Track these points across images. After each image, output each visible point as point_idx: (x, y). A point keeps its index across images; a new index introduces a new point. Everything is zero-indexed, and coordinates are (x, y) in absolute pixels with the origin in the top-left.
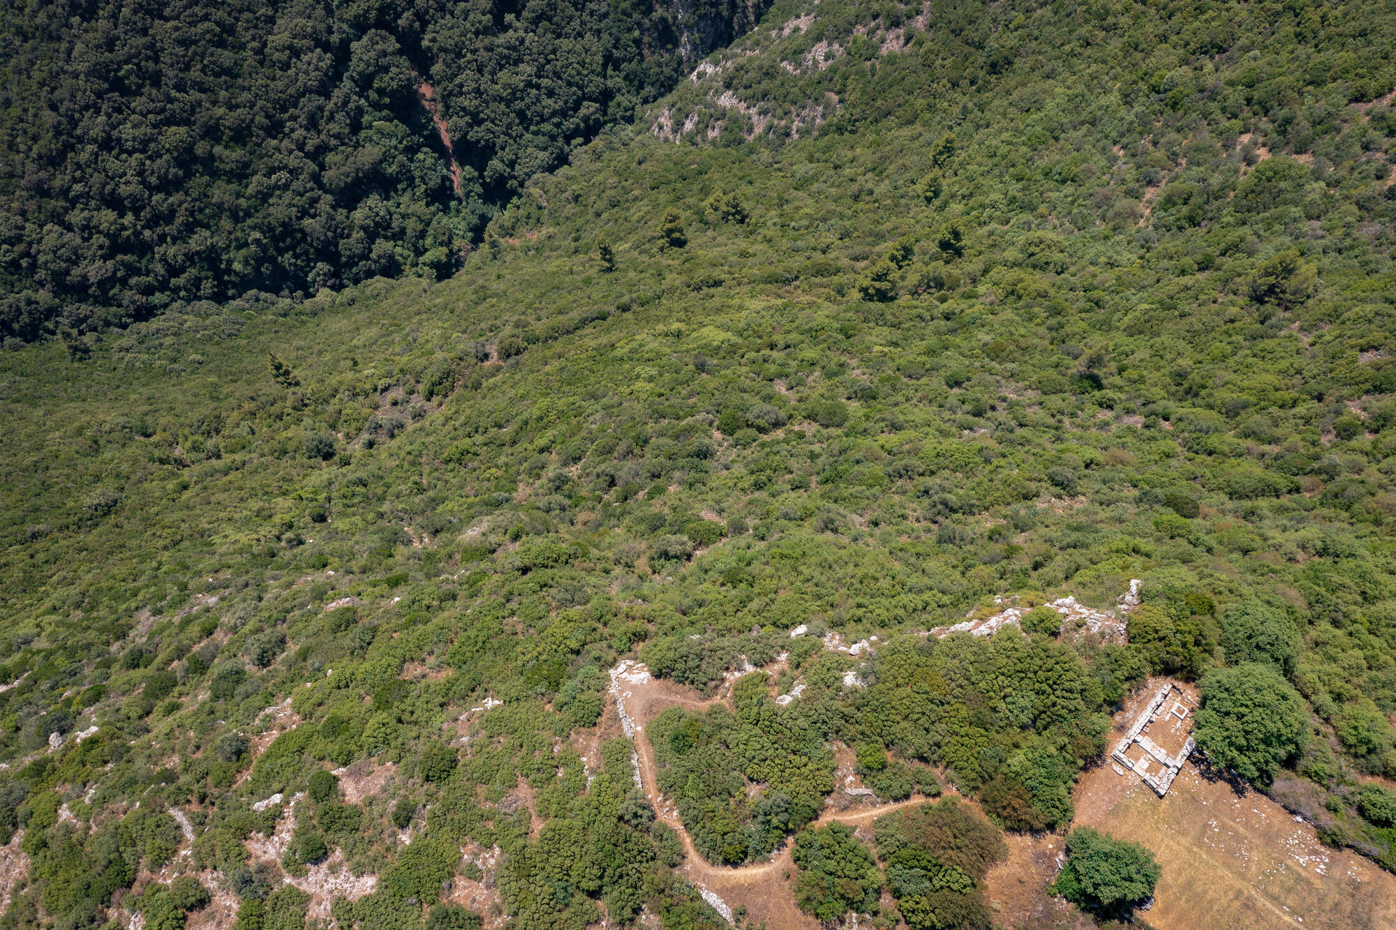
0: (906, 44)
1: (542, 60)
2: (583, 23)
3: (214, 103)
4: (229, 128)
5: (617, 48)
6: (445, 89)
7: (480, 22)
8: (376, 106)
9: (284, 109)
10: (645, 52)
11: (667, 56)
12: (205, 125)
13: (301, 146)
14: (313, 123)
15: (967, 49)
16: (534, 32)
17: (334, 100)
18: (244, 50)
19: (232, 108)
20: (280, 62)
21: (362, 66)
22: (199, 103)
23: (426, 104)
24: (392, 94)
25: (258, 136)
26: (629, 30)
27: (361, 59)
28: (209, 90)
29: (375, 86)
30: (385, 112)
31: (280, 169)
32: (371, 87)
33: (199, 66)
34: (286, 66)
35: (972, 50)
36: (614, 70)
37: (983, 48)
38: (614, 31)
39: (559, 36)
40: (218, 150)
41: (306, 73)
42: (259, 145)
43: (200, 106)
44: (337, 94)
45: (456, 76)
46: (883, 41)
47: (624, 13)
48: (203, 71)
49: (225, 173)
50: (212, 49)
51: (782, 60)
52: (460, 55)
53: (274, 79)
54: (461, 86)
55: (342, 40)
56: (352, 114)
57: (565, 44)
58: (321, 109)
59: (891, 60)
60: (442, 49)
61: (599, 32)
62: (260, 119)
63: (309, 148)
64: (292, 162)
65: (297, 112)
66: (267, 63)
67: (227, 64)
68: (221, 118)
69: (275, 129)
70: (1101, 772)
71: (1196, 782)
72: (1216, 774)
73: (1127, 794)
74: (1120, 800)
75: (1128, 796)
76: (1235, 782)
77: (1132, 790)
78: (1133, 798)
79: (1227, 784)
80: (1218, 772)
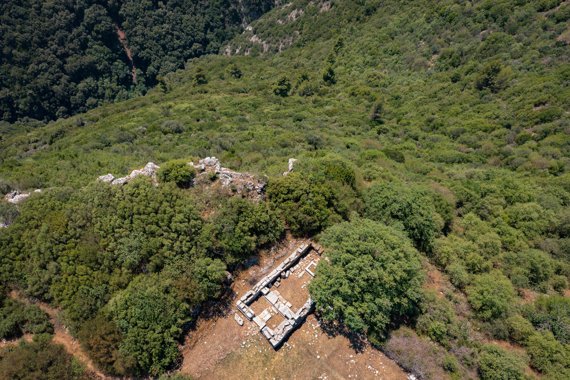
0: (331, 7)
1: (174, 23)
2: (195, 9)
3: (14, 30)
4: (20, 42)
5: (212, 22)
6: (128, 33)
7: (146, 4)
8: (96, 39)
9: (48, 36)
10: (227, 25)
11: (236, 27)
12: (8, 39)
13: (55, 52)
14: (61, 43)
15: (356, 5)
16: (172, 11)
17: (73, 33)
18: (31, 7)
19: (22, 32)
20: (47, 14)
21: (88, 20)
22: (6, 30)
23: (121, 41)
24: (102, 33)
25: (34, 46)
26: (219, 14)
27: (88, 17)
28: (12, 24)
29: (95, 29)
30: (99, 42)
31: (43, 62)
32: (93, 30)
33: (8, 13)
34: (50, 16)
35: (359, 6)
36: (211, 31)
37: (364, 5)
38: (211, 14)
39: (184, 14)
40: (14, 51)
41: (60, 20)
42: (34, 50)
43: (7, 31)
44: (75, 31)
45: (134, 27)
46: (321, 7)
47: (216, 6)
48: (10, 15)
49: (18, 62)
50: (14, 6)
51: (278, 19)
52: (136, 19)
53: (44, 21)
54: (136, 32)
55: (80, 8)
56: (82, 40)
57: (186, 17)
58: (67, 37)
59: (324, 14)
60: (127, 15)
61: (204, 14)
62: (35, 39)
63: (58, 53)
64: (50, 59)
65: (54, 37)
66: (42, 14)
67: (21, 13)
68: (16, 37)
69: (43, 44)
70: (222, 322)
71: (316, 336)
72: (337, 328)
73: (243, 345)
74: (234, 350)
75: (243, 346)
76: (355, 337)
77: (248, 341)
78: (248, 349)
79: (346, 339)
80: (339, 326)
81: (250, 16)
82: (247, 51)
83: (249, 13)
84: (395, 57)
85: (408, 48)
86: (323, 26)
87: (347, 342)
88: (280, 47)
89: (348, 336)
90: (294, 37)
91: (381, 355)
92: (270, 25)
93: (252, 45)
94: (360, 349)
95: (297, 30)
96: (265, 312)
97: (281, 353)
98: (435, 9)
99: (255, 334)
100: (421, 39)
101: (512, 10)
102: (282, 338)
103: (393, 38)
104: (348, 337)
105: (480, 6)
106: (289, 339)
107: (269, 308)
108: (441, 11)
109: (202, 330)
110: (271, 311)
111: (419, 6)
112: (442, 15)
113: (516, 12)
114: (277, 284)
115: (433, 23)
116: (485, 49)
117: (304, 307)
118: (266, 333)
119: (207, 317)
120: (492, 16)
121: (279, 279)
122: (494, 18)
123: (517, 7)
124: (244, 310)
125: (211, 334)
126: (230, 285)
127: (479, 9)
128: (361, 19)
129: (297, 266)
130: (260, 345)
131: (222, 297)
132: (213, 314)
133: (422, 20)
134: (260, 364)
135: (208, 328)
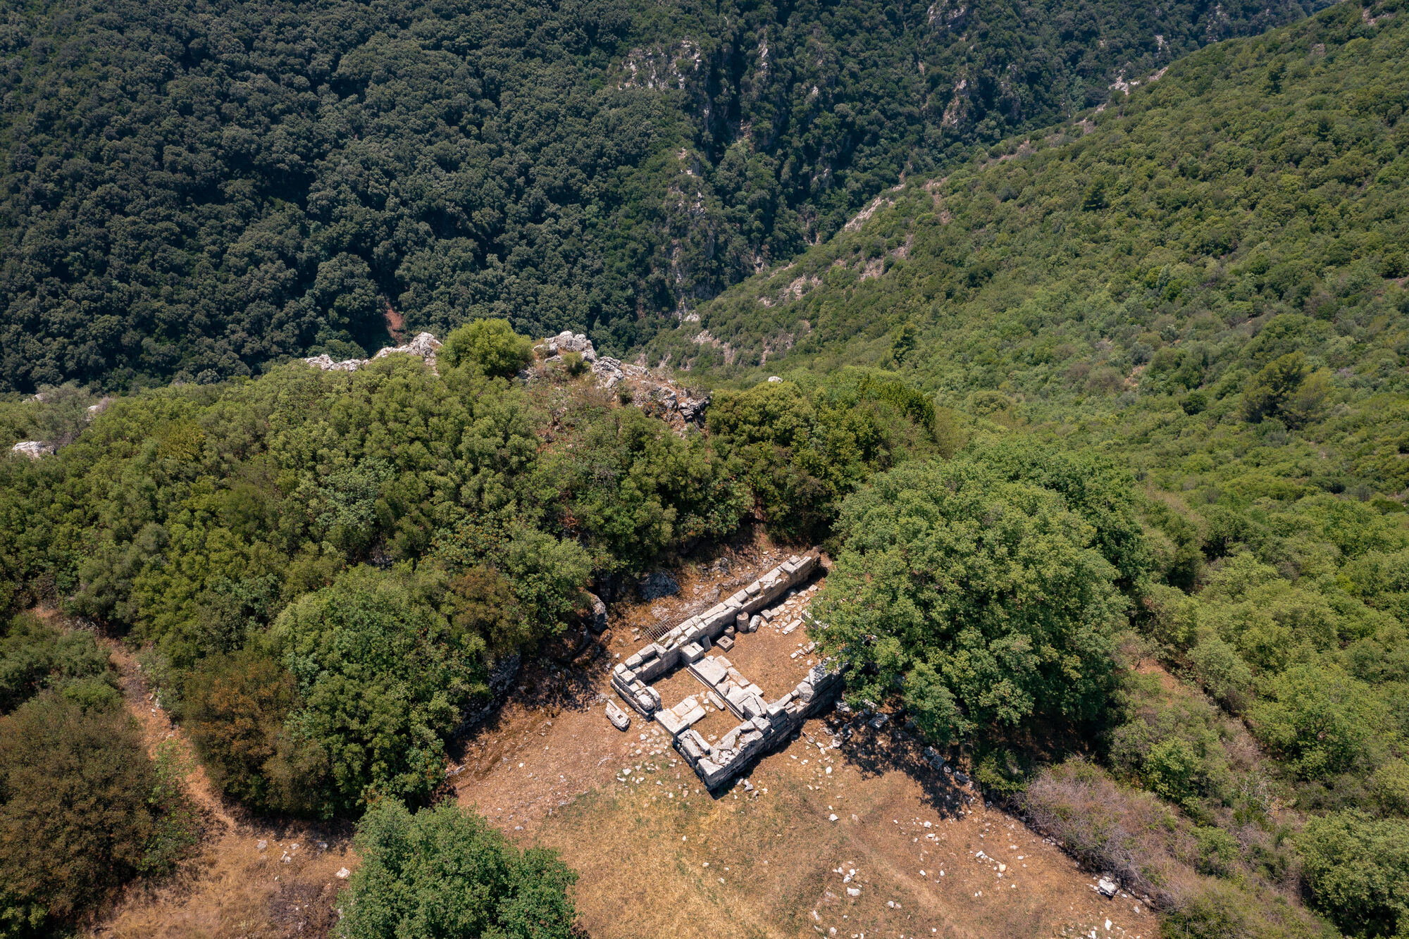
0: (886, 271)
1: (520, 300)
2: (570, 275)
3: (156, 296)
4: (164, 321)
5: (607, 304)
6: (411, 317)
7: (459, 258)
8: (336, 326)
9: (228, 311)
10: (640, 312)
11: (662, 318)
12: (138, 314)
13: (238, 348)
14: (257, 329)
15: (945, 266)
16: (517, 274)
17: (286, 310)
18: (202, 252)
19: (171, 301)
20: (235, 266)
21: (325, 283)
22: (138, 294)
23: (393, 334)
24: (352, 314)
25: (193, 332)
26: (623, 288)
27: (325, 278)
28: (153, 284)
29: (336, 304)
30: (343, 332)
31: (208, 366)
32: (332, 306)
33: (148, 260)
34: (241, 272)
35: (951, 267)
36: (603, 323)
37: (962, 266)
38: (606, 287)
39: (545, 282)
40: (147, 341)
41: (261, 280)
42: (192, 342)
43: (139, 297)
44: (291, 306)
45: (425, 305)
46: (862, 271)
47: (618, 272)
48: (152, 265)
49: (150, 366)
50: (165, 246)
51: (761, 296)
52: (432, 287)
53: (226, 282)
54: (429, 315)
55: (310, 260)
56: (304, 327)
57: (548, 289)
58: (270, 316)
59: (869, 285)
60: (413, 279)
61: (589, 286)
62: (200, 317)
63: (246, 350)
64: (224, 361)
65: (242, 316)
66: (223, 267)
67: (178, 261)
68: (157, 310)
69: (214, 329)
70: (571, 720)
71: (829, 770)
72: (888, 755)
73: (622, 776)
74: (597, 787)
75: (623, 780)
76: (938, 778)
77: (638, 768)
78: (635, 787)
79: (911, 780)
80: (894, 750)
81: (696, 295)
82: (685, 365)
83: (694, 288)
84: (1042, 368)
85: (1073, 349)
86: (866, 310)
87: (914, 789)
88: (764, 357)
89: (918, 773)
90: (797, 333)
91: (1013, 824)
92: (743, 309)
93: (697, 352)
94: (952, 808)
95: (805, 318)
96: (690, 701)
97: (727, 806)
98: (1133, 273)
99: (659, 752)
100: (1103, 334)
101: (1321, 275)
102: (732, 758)
103: (1035, 333)
104: (918, 778)
105: (1240, 267)
106: (751, 772)
107: (702, 695)
108: (1147, 278)
109: (513, 733)
110: (706, 701)
111: (1094, 268)
112: (1150, 285)
113: (1330, 278)
114: (724, 642)
115: (1132, 299)
116: (1261, 350)
117: (795, 693)
118: (689, 744)
119: (530, 701)
120: (1272, 286)
121: (730, 630)
122: (1277, 290)
123: (1332, 267)
124: (633, 688)
125: (540, 746)
126: (599, 634)
127: (1238, 273)
128: (957, 294)
129: (781, 608)
130: (673, 780)
131: (576, 660)
132: (549, 697)
133: (1103, 295)
134: (669, 825)
135: (530, 730)
